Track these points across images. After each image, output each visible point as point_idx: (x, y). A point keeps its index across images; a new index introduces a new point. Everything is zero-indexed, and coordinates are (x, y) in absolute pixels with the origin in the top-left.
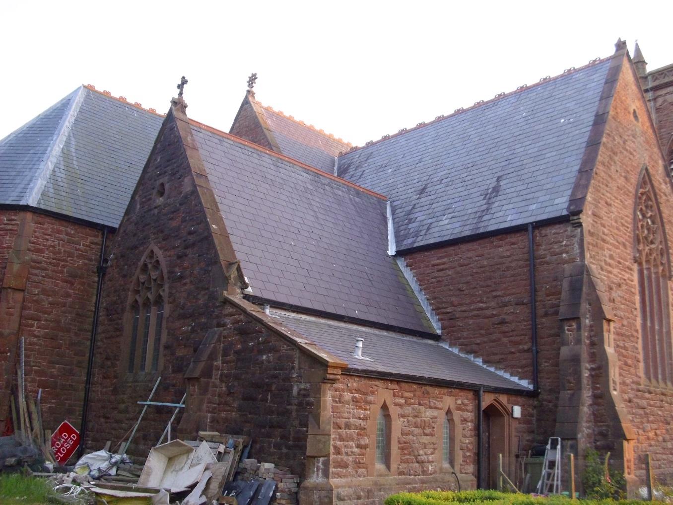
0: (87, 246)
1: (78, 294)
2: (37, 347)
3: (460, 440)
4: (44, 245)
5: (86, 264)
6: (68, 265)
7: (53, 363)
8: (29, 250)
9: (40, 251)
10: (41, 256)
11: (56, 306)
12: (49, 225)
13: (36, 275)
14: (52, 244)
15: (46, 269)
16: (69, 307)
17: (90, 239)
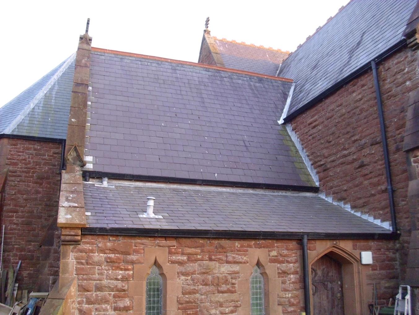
0: (51, 156)
1: (46, 191)
2: (17, 231)
3: (278, 295)
4: (17, 160)
5: (51, 169)
6: (36, 171)
7: (31, 241)
8: (7, 164)
9: (15, 164)
10: (16, 167)
11: (29, 201)
12: (21, 145)
13: (12, 181)
14: (24, 158)
15: (19, 176)
16: (40, 201)
17: (53, 151)
